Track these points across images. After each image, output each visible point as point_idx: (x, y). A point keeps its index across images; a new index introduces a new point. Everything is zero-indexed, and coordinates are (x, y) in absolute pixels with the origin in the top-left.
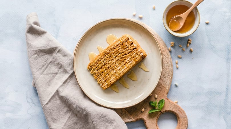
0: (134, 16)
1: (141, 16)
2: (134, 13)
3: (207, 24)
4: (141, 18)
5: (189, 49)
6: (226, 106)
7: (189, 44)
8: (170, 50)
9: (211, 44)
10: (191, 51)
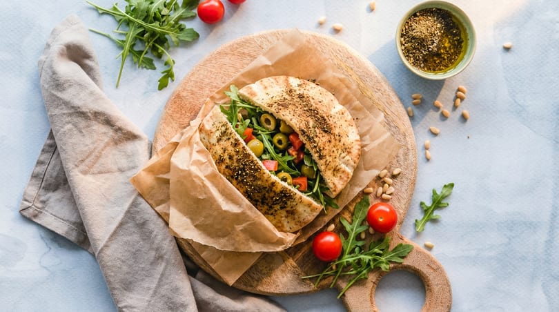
0: (321, 24)
1: (338, 26)
2: (322, 19)
3: (507, 49)
4: (337, 31)
5: (461, 113)
6: (550, 258)
7: (459, 100)
8: (411, 115)
9: (515, 102)
10: (464, 118)
